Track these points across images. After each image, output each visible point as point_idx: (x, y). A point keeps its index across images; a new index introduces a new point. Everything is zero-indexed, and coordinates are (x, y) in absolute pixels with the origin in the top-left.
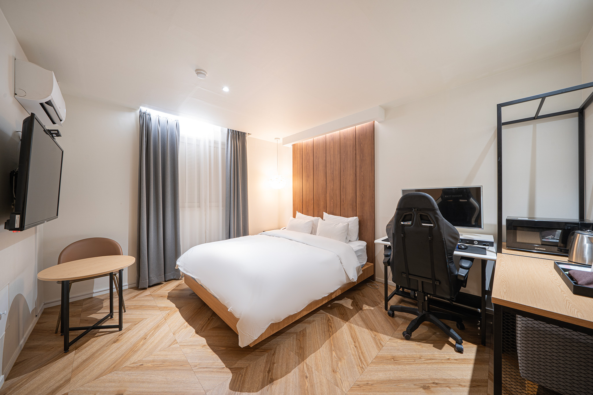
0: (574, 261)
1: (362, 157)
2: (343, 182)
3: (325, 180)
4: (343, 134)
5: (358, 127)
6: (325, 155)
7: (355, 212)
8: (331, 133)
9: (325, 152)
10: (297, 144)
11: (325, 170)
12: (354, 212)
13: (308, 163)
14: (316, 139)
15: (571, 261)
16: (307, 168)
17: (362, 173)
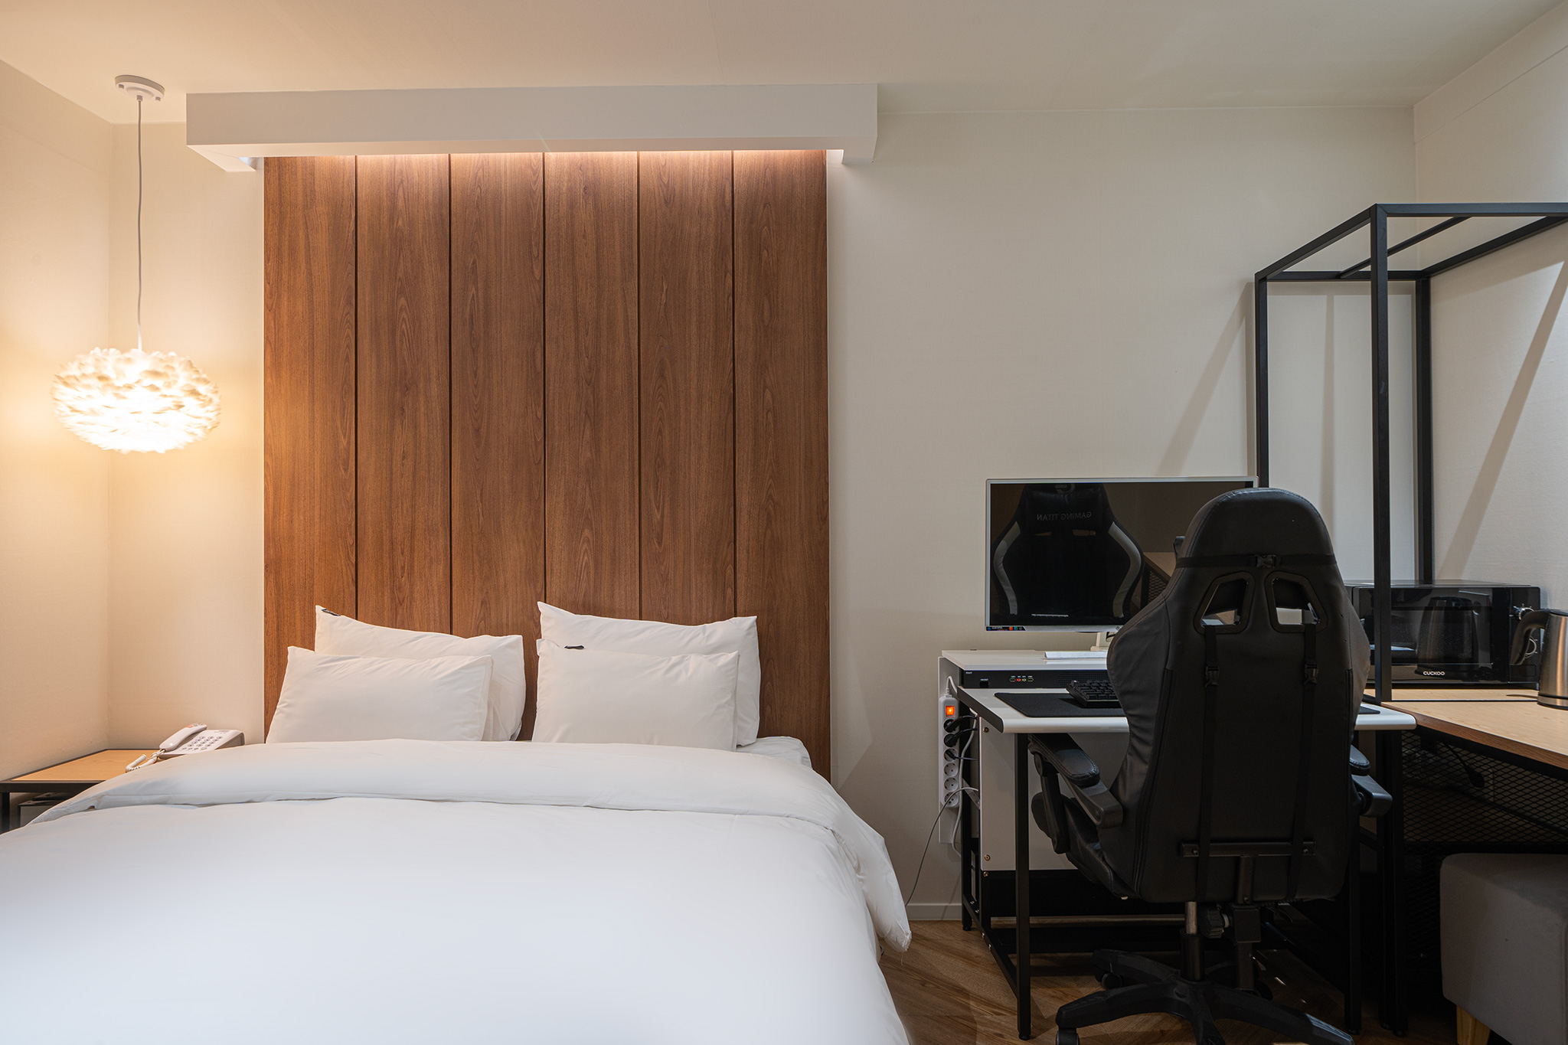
0: (1559, 694)
1: (766, 314)
2: (660, 432)
3: (540, 414)
4: (660, 178)
5: (745, 157)
6: (538, 273)
7: (730, 592)
8: (578, 154)
9: (537, 251)
10: (309, 165)
11: (539, 355)
12: (724, 592)
13: (402, 301)
14: (467, 160)
15: (1553, 694)
16: (393, 333)
17: (768, 396)
